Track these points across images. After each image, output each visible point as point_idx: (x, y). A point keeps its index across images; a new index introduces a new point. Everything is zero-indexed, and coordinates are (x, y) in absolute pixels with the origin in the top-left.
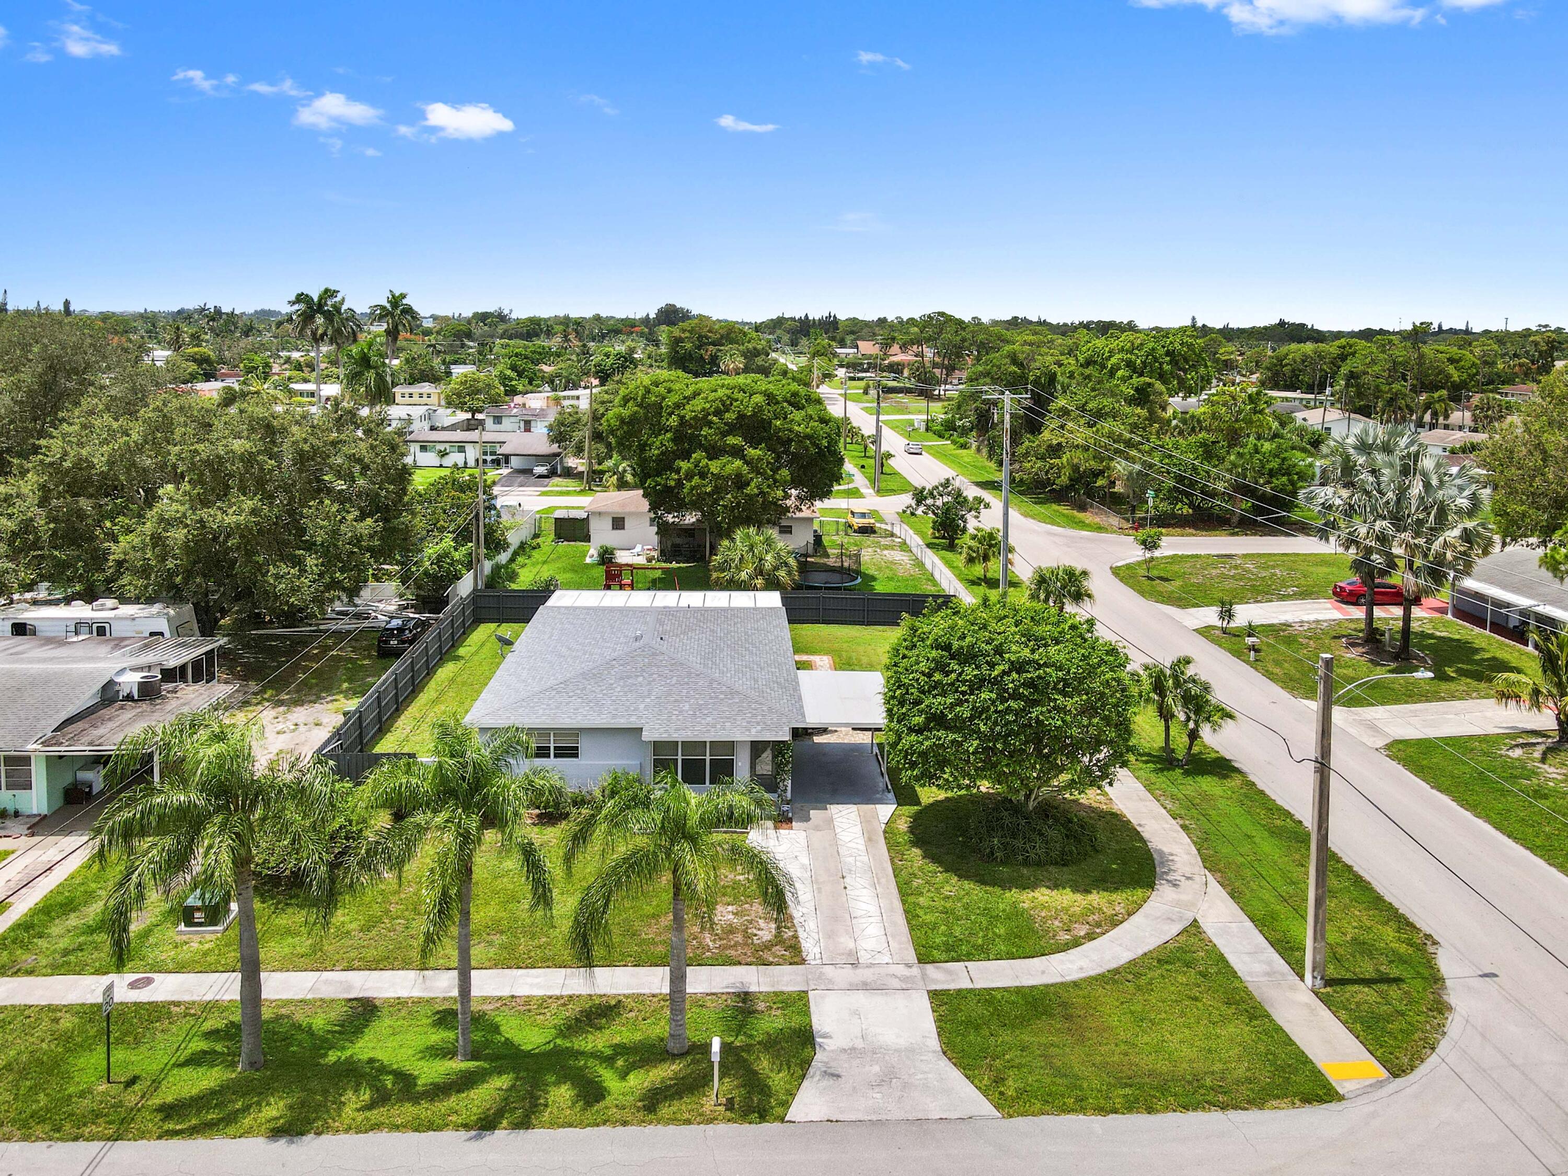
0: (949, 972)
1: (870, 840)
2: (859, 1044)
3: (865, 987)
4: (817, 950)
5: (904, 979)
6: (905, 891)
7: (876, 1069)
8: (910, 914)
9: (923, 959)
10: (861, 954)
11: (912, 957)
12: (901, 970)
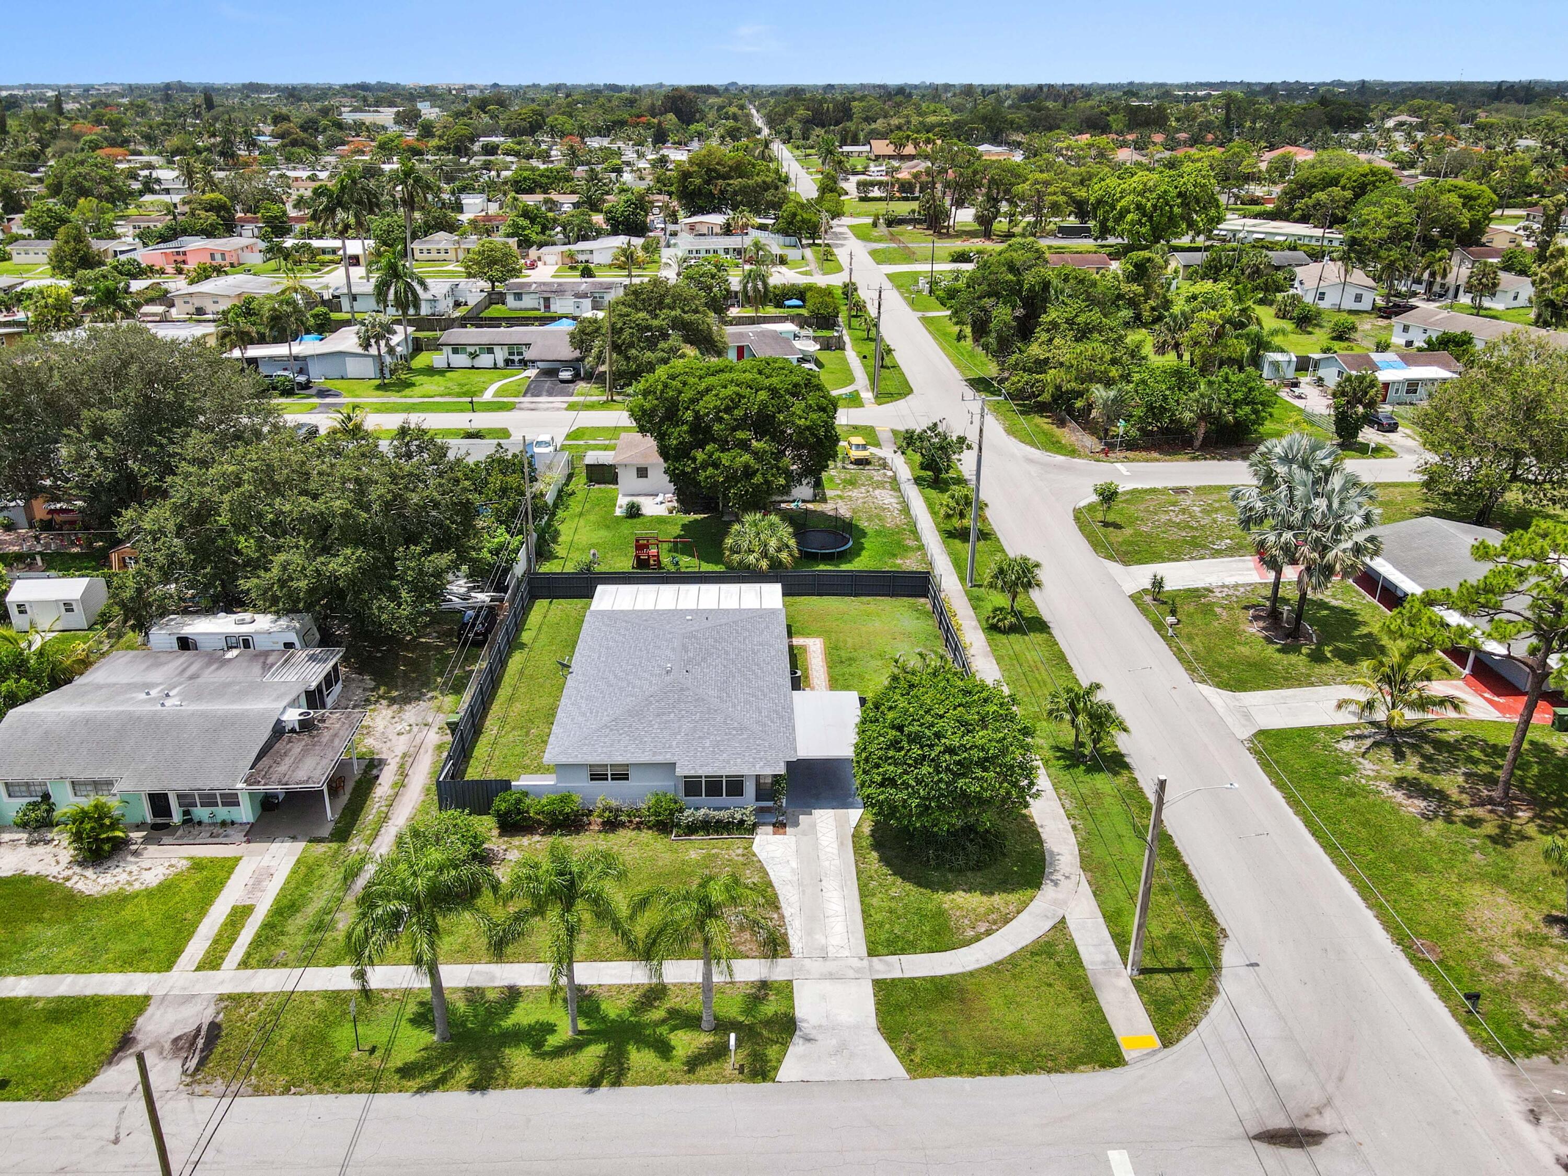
0: (887, 964)
1: (842, 844)
2: (824, 1022)
3: (831, 977)
4: (800, 945)
5: (857, 970)
6: (864, 893)
7: (834, 1042)
8: (866, 913)
9: (872, 953)
10: (830, 948)
11: (863, 951)
12: (856, 963)
